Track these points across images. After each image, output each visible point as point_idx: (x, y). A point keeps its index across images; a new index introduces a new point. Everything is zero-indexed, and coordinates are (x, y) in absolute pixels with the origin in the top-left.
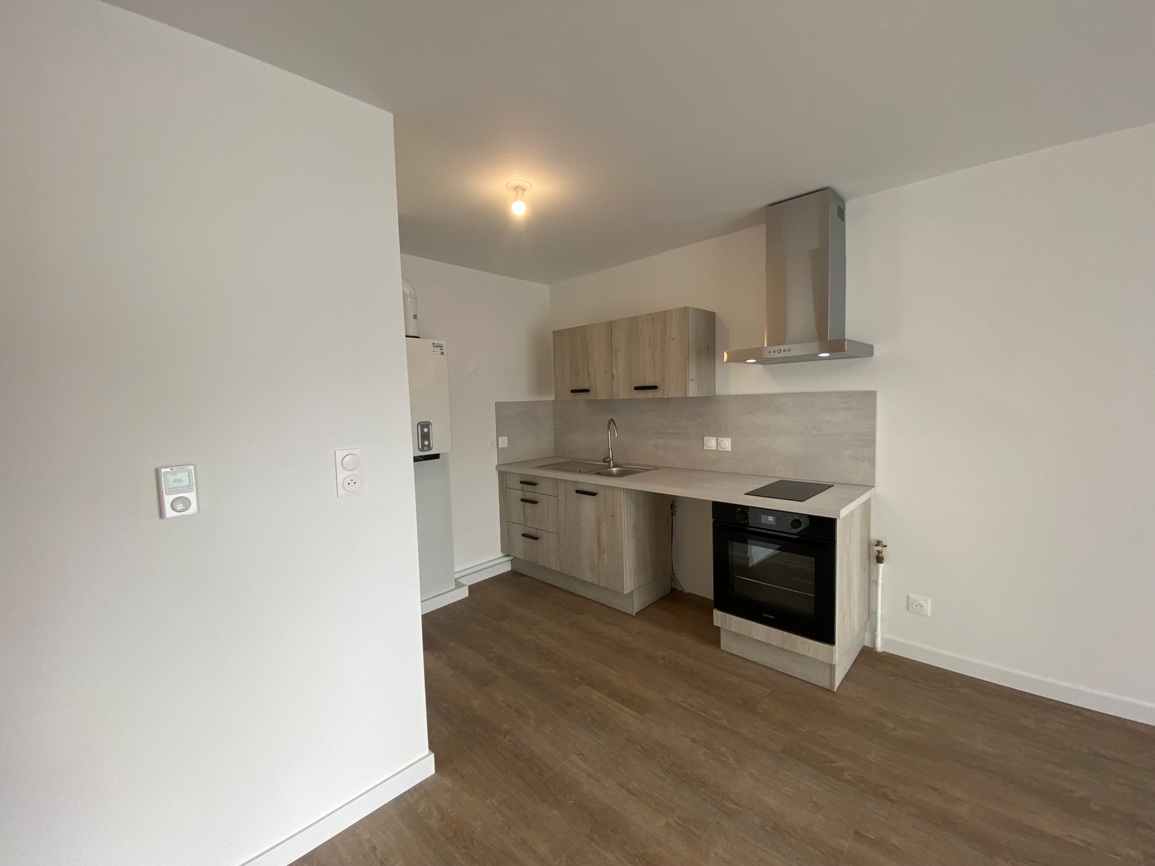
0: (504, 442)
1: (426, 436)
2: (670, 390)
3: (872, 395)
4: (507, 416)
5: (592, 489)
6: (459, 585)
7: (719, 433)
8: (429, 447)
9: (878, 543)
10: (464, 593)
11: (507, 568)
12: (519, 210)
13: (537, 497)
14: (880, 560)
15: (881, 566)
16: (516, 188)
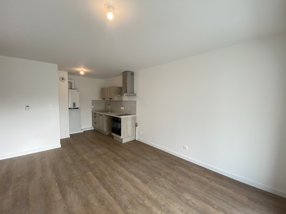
0: (93, 107)
1: (74, 105)
2: (113, 100)
3: (136, 101)
4: (94, 102)
5: (101, 115)
6: (82, 130)
7: (123, 107)
8: (75, 107)
9: (136, 123)
10: (82, 131)
11: (93, 129)
12: (82, 73)
13: (96, 116)
14: (136, 126)
15: (137, 127)
16: (82, 70)
